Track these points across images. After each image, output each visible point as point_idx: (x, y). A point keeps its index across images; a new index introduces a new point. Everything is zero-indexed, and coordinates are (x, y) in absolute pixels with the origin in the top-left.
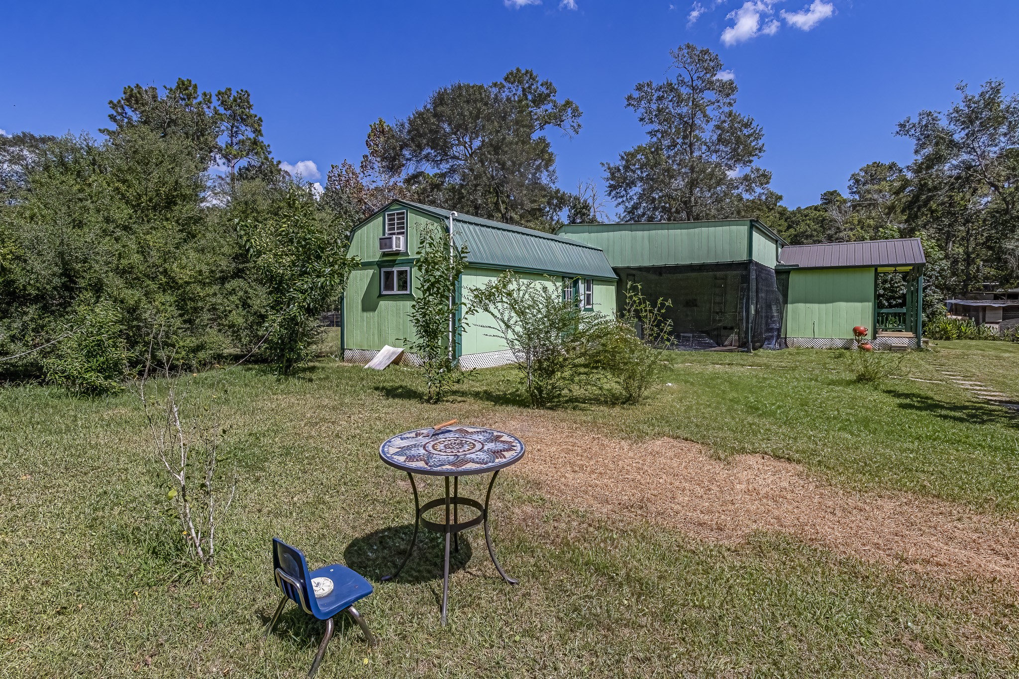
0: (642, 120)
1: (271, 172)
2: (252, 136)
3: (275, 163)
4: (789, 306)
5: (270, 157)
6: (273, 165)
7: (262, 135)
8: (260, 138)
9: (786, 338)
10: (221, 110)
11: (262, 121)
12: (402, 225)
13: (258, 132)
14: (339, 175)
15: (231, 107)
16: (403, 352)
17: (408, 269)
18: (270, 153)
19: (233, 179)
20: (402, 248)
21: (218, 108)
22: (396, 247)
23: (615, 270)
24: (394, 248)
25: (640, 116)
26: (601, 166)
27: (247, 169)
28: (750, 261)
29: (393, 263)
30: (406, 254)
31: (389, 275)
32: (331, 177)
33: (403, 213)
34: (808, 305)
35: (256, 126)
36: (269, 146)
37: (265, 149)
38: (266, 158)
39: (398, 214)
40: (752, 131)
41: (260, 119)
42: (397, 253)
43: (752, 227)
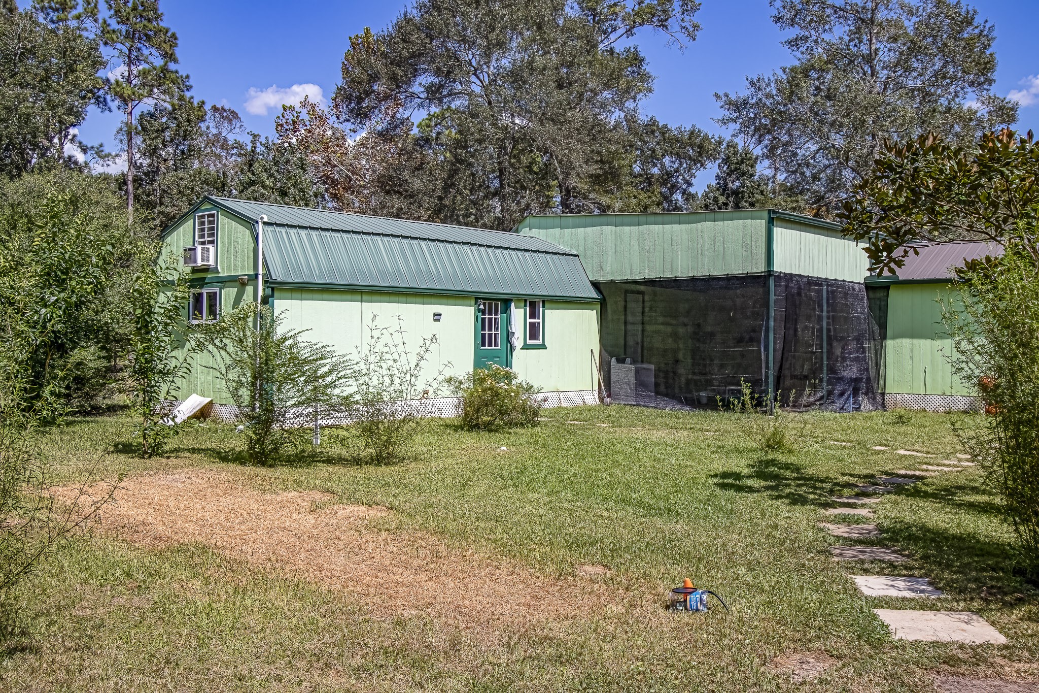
0: (778, 19)
1: (189, 120)
2: (159, 62)
3: (195, 104)
4: (889, 343)
5: (188, 95)
6: (192, 108)
7: (176, 61)
8: (172, 66)
9: (883, 394)
10: (114, 24)
11: (176, 39)
12: (212, 232)
13: (170, 57)
14: (294, 122)
15: (128, 19)
16: (211, 403)
17: (217, 290)
18: (189, 88)
19: (129, 134)
20: (212, 262)
21: (109, 21)
22: (203, 260)
23: (596, 285)
24: (200, 263)
25: (775, 13)
26: (715, 99)
27: (152, 116)
28: (769, 273)
29: (201, 282)
30: (216, 270)
31: (198, 298)
32: (282, 125)
33: (213, 215)
34: (916, 341)
35: (166, 47)
36: (188, 77)
37: (183, 83)
38: (181, 98)
39: (209, 216)
40: (976, 31)
41: (174, 36)
42: (206, 269)
43: (771, 222)
